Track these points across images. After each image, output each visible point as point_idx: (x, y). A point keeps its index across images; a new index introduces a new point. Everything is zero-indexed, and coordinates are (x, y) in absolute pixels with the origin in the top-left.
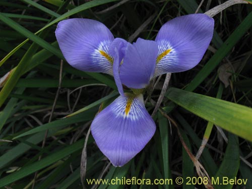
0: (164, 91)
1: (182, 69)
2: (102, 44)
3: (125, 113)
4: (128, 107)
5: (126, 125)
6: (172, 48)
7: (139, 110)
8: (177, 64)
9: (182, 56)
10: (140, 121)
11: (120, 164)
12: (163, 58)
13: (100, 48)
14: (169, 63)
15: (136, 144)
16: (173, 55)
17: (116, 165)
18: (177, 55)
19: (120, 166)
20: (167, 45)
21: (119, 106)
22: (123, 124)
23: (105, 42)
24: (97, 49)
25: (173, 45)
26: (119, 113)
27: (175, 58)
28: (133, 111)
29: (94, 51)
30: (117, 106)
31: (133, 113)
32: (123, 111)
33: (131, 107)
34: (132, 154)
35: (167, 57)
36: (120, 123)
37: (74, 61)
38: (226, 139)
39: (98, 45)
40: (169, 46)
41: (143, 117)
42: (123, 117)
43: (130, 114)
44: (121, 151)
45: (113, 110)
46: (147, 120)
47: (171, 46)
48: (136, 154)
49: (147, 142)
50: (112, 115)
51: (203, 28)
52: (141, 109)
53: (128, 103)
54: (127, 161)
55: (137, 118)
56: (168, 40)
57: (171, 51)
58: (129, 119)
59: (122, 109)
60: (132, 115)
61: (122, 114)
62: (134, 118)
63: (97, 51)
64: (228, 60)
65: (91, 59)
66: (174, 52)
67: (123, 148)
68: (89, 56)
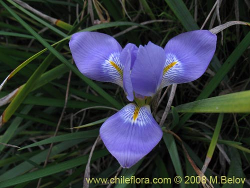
0: (168, 108)
1: (187, 80)
2: (112, 55)
3: (133, 119)
4: (136, 114)
5: (134, 130)
6: (177, 60)
7: (146, 117)
8: (182, 75)
9: (187, 68)
10: (147, 127)
11: (128, 165)
12: (169, 70)
13: (111, 59)
14: (175, 74)
15: (143, 149)
16: (179, 67)
17: (124, 166)
18: (183, 66)
19: (128, 168)
20: (173, 58)
21: (127, 113)
22: (131, 130)
23: (115, 54)
24: (108, 60)
25: (179, 58)
26: (127, 119)
27: (181, 70)
28: (141, 117)
29: (104, 62)
30: (125, 112)
31: (140, 119)
32: (131, 117)
33: (139, 114)
34: (140, 156)
35: (173, 68)
36: (127, 128)
37: (86, 70)
38: (229, 160)
39: (109, 56)
40: (175, 58)
41: (150, 123)
42: (131, 123)
43: (138, 120)
44: (129, 152)
45: (121, 115)
46: (154, 126)
47: (177, 59)
48: (144, 156)
49: (154, 147)
50: (120, 121)
51: (207, 43)
52: (149, 116)
53: (135, 110)
54: (134, 162)
55: (144, 123)
56: (174, 54)
57: (176, 64)
58: (137, 124)
59: (130, 115)
60: (140, 121)
61: (130, 119)
62: (141, 123)
63: (107, 62)
64: (228, 86)
65: (102, 68)
66: (180, 64)
67: (131, 150)
68: (99, 66)
